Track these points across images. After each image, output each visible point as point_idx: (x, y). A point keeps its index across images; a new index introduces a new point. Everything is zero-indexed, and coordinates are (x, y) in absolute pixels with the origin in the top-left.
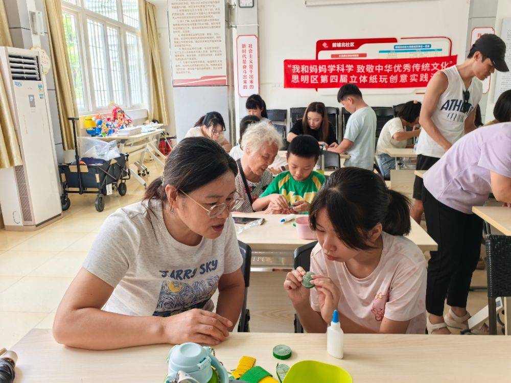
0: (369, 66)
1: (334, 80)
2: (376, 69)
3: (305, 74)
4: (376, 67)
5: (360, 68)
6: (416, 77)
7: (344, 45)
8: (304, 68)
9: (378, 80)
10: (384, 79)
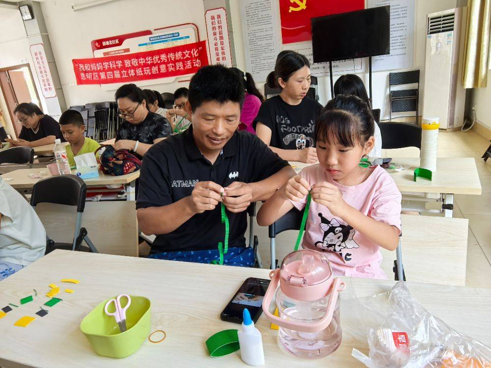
0: (133, 60)
1: (110, 76)
2: (140, 62)
3: (88, 72)
4: (140, 60)
5: (127, 63)
6: (173, 67)
7: (111, 43)
8: (87, 67)
9: (143, 72)
10: (147, 70)
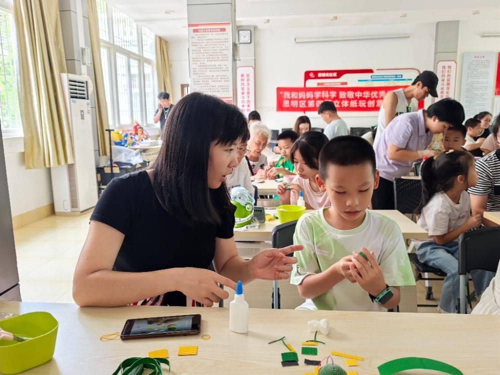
0: (350, 92)
2: (356, 95)
3: (294, 100)
4: (356, 93)
5: (342, 95)
7: (328, 75)
8: (294, 95)
9: (358, 104)
10: (363, 103)
